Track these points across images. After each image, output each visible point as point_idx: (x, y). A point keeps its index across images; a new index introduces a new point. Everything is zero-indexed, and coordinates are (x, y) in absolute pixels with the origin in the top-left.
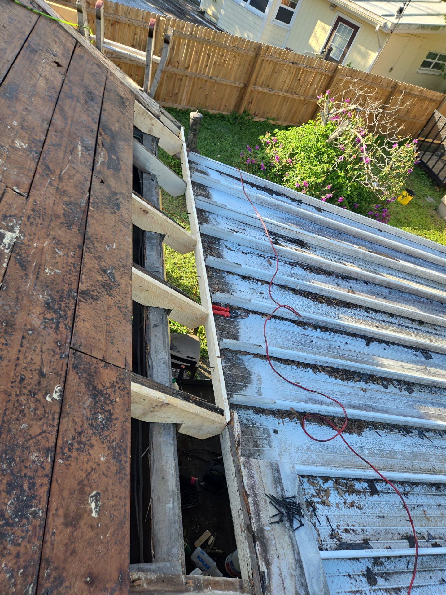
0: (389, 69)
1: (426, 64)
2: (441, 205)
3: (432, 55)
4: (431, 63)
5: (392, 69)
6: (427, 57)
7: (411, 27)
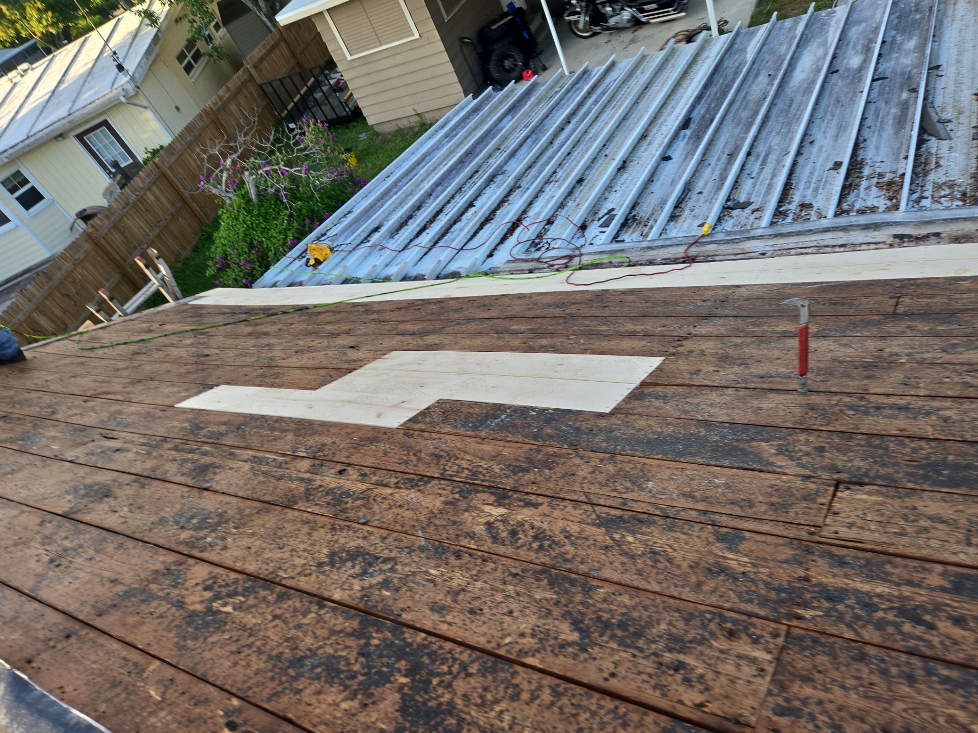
0: (175, 110)
1: (188, 69)
2: (375, 128)
3: (181, 57)
4: (189, 62)
5: (177, 108)
6: (181, 63)
7: (142, 64)
